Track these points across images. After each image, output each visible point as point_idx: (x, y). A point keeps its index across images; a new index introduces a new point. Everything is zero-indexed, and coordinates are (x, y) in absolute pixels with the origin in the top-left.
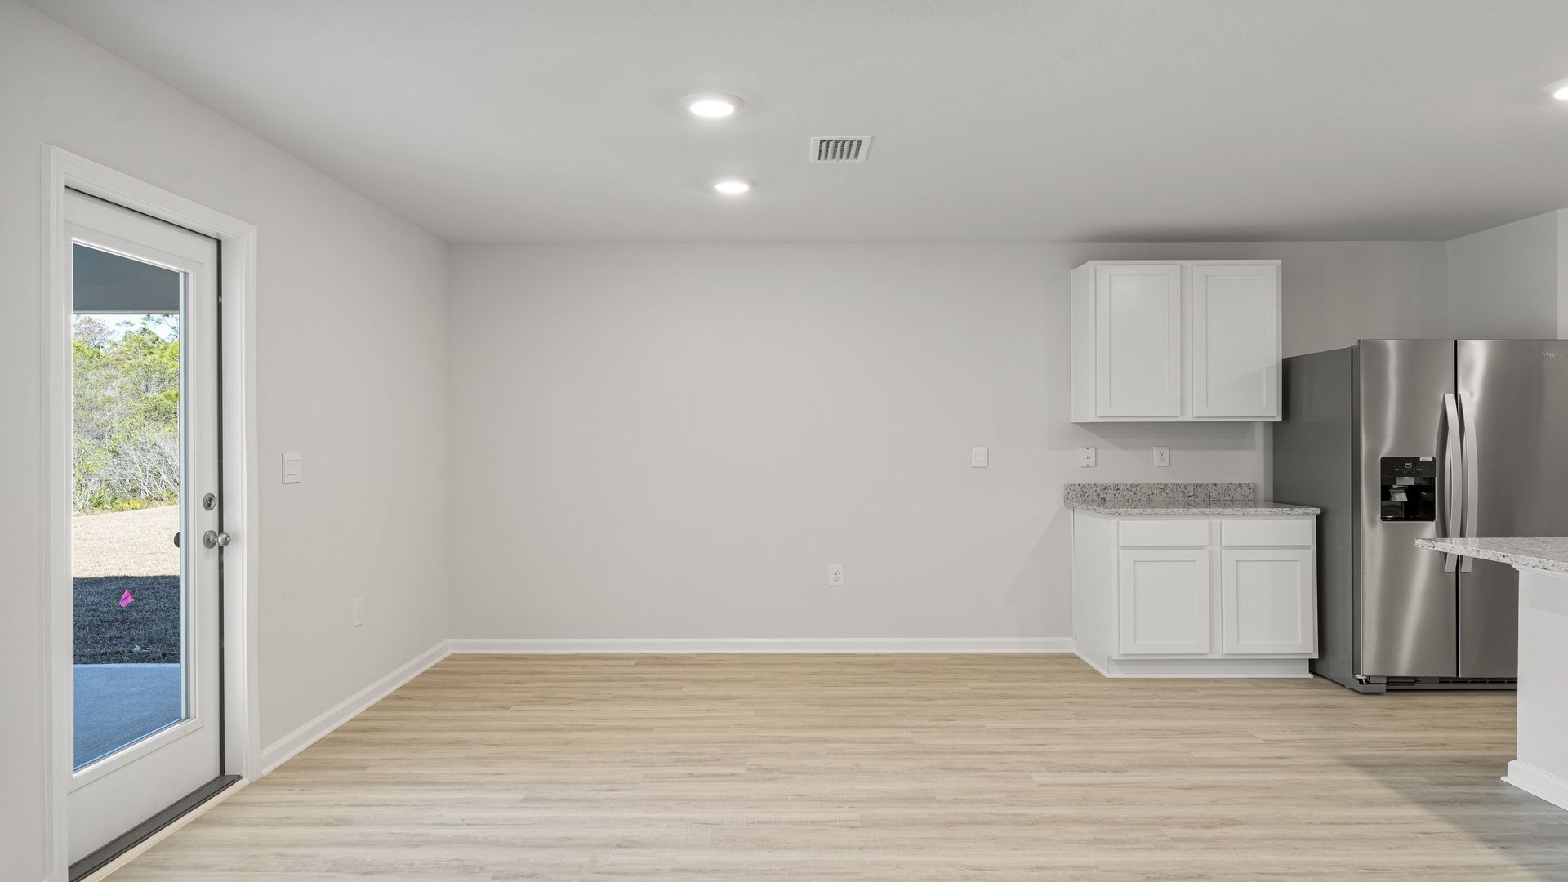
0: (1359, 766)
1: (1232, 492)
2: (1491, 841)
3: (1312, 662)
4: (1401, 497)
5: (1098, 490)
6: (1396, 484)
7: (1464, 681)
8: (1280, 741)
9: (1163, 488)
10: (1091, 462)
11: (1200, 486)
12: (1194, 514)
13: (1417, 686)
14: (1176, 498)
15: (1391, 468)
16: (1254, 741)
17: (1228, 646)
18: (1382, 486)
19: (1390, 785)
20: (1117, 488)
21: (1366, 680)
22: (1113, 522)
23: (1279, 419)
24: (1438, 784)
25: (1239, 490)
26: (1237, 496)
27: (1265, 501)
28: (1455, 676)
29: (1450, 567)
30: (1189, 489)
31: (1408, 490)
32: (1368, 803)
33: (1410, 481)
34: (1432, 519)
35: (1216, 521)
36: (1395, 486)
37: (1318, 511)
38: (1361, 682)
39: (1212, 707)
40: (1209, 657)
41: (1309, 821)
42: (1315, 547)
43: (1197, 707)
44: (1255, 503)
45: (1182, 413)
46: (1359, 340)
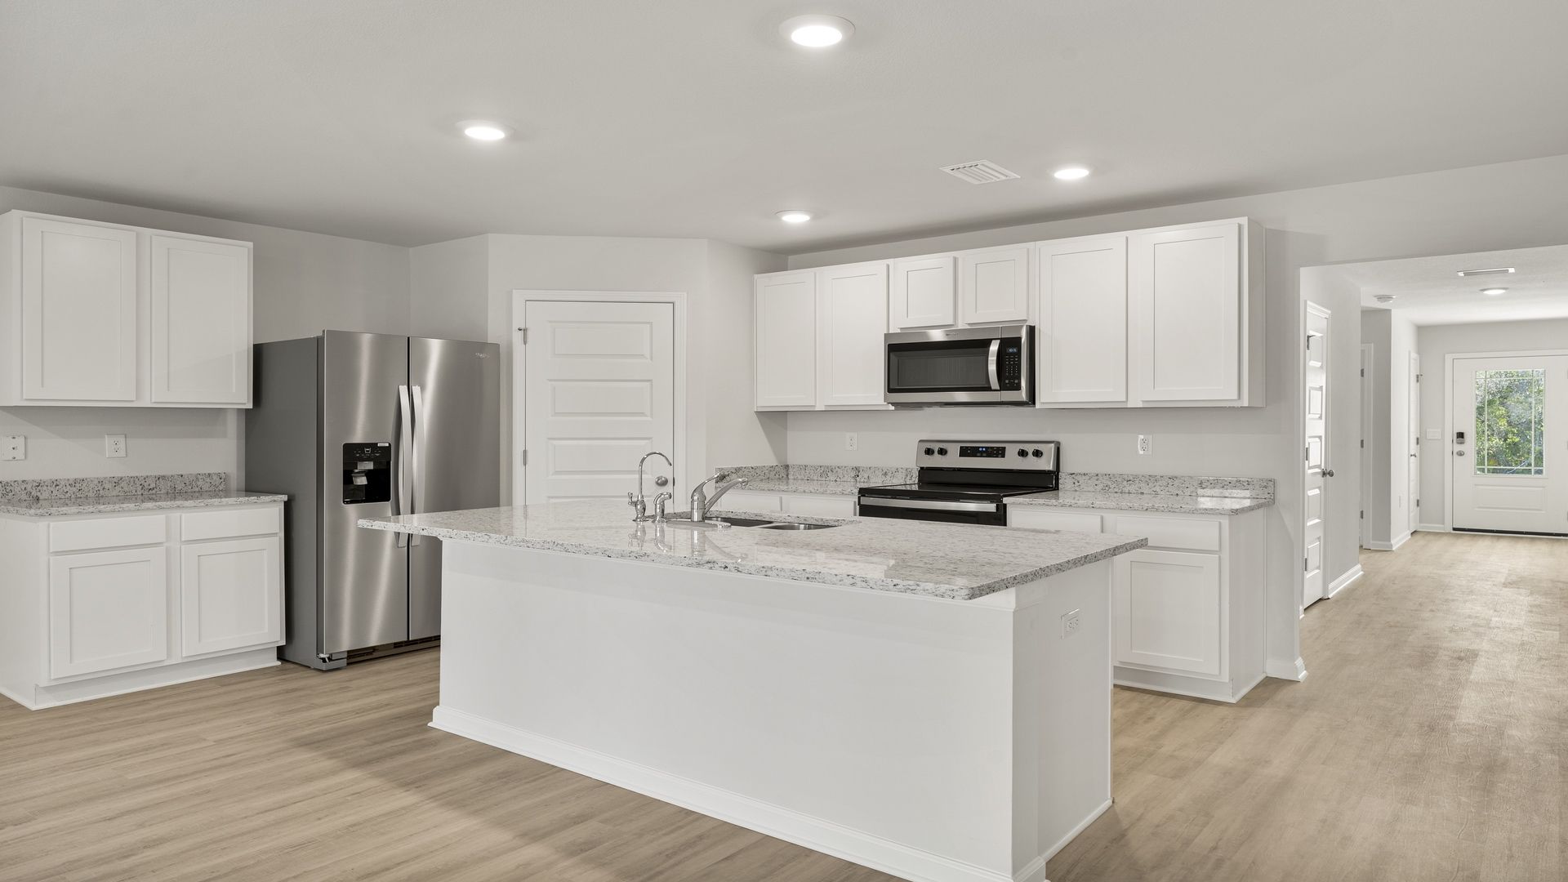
0: (306, 745)
1: (200, 483)
2: (407, 785)
3: (280, 650)
4: (362, 481)
5: (29, 489)
6: (357, 469)
7: (415, 642)
8: (232, 738)
9: (117, 482)
10: (20, 454)
11: (164, 477)
12: (148, 509)
13: (376, 655)
14: (134, 492)
15: (353, 453)
16: (204, 744)
17: (188, 648)
18: (344, 471)
19: (332, 756)
20: (56, 484)
21: (329, 658)
22: (42, 525)
23: (250, 406)
24: (375, 743)
25: (208, 480)
26: (206, 487)
27: (238, 491)
28: (406, 639)
29: (403, 542)
30: (149, 481)
31: (368, 474)
32: (310, 779)
33: (370, 466)
34: (388, 500)
35: (175, 515)
36: (356, 471)
37: (285, 498)
38: (324, 660)
39: (162, 718)
40: (166, 664)
41: (244, 815)
42: (282, 535)
43: (144, 721)
44: (227, 493)
45: (138, 397)
46: (324, 331)
